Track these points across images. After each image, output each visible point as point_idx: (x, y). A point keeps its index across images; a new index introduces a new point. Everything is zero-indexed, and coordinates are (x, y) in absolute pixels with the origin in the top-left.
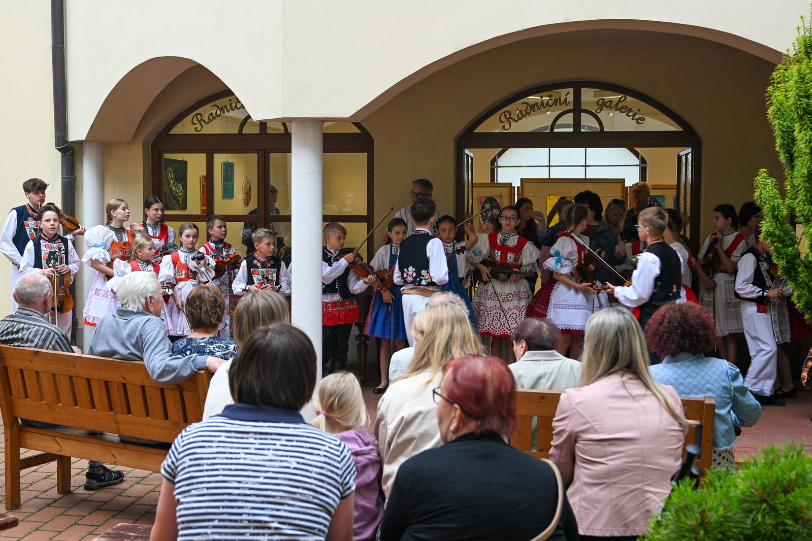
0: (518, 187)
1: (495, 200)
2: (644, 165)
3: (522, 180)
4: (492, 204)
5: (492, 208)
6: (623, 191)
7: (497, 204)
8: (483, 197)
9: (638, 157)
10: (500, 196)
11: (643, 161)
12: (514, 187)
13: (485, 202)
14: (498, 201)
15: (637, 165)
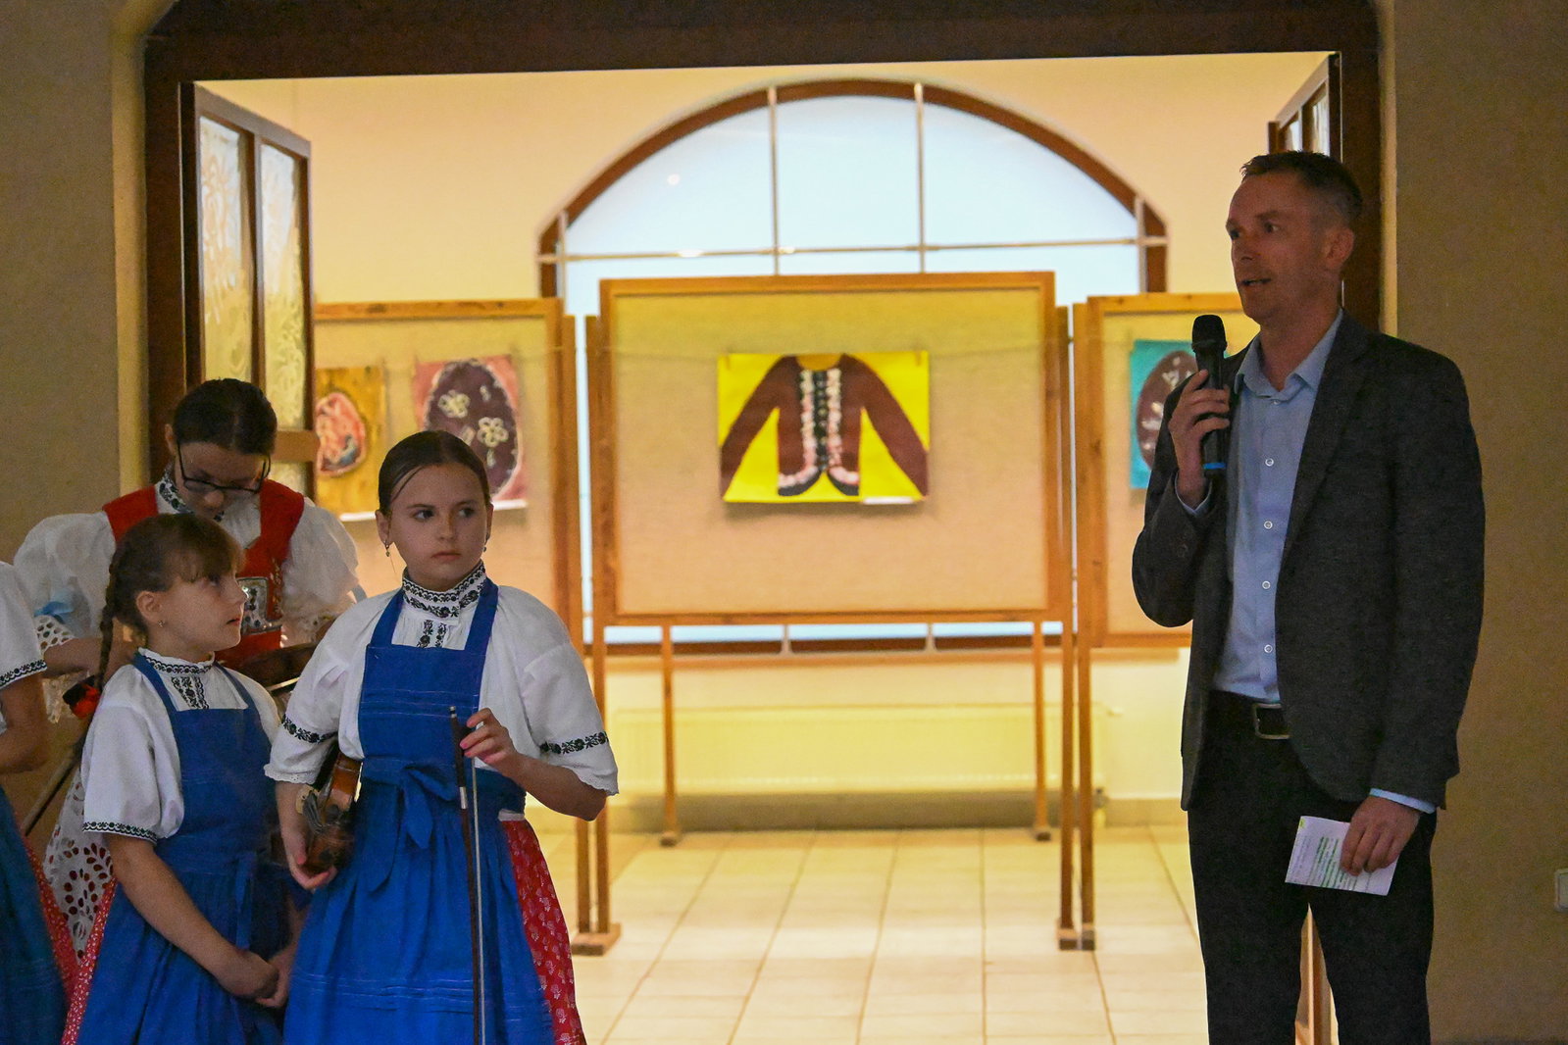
0: (589, 320)
1: (489, 380)
2: (1155, 241)
3: (605, 287)
4: (474, 395)
5: (477, 410)
6: (1048, 331)
7: (498, 394)
8: (434, 366)
9: (1130, 206)
10: (508, 358)
11: (1153, 224)
12: (572, 320)
13: (444, 388)
14: (500, 382)
15: (1131, 242)
